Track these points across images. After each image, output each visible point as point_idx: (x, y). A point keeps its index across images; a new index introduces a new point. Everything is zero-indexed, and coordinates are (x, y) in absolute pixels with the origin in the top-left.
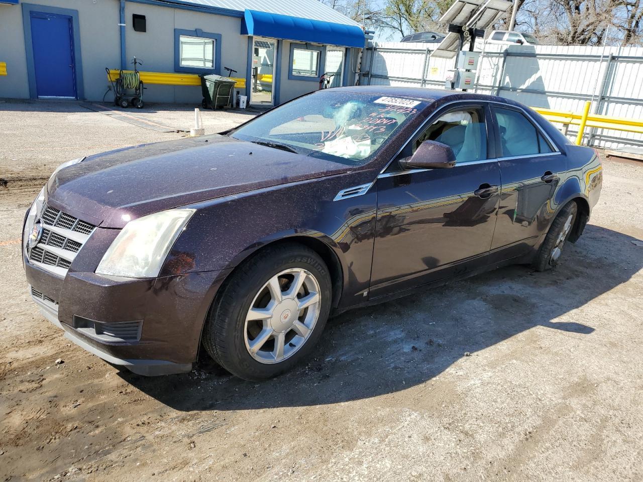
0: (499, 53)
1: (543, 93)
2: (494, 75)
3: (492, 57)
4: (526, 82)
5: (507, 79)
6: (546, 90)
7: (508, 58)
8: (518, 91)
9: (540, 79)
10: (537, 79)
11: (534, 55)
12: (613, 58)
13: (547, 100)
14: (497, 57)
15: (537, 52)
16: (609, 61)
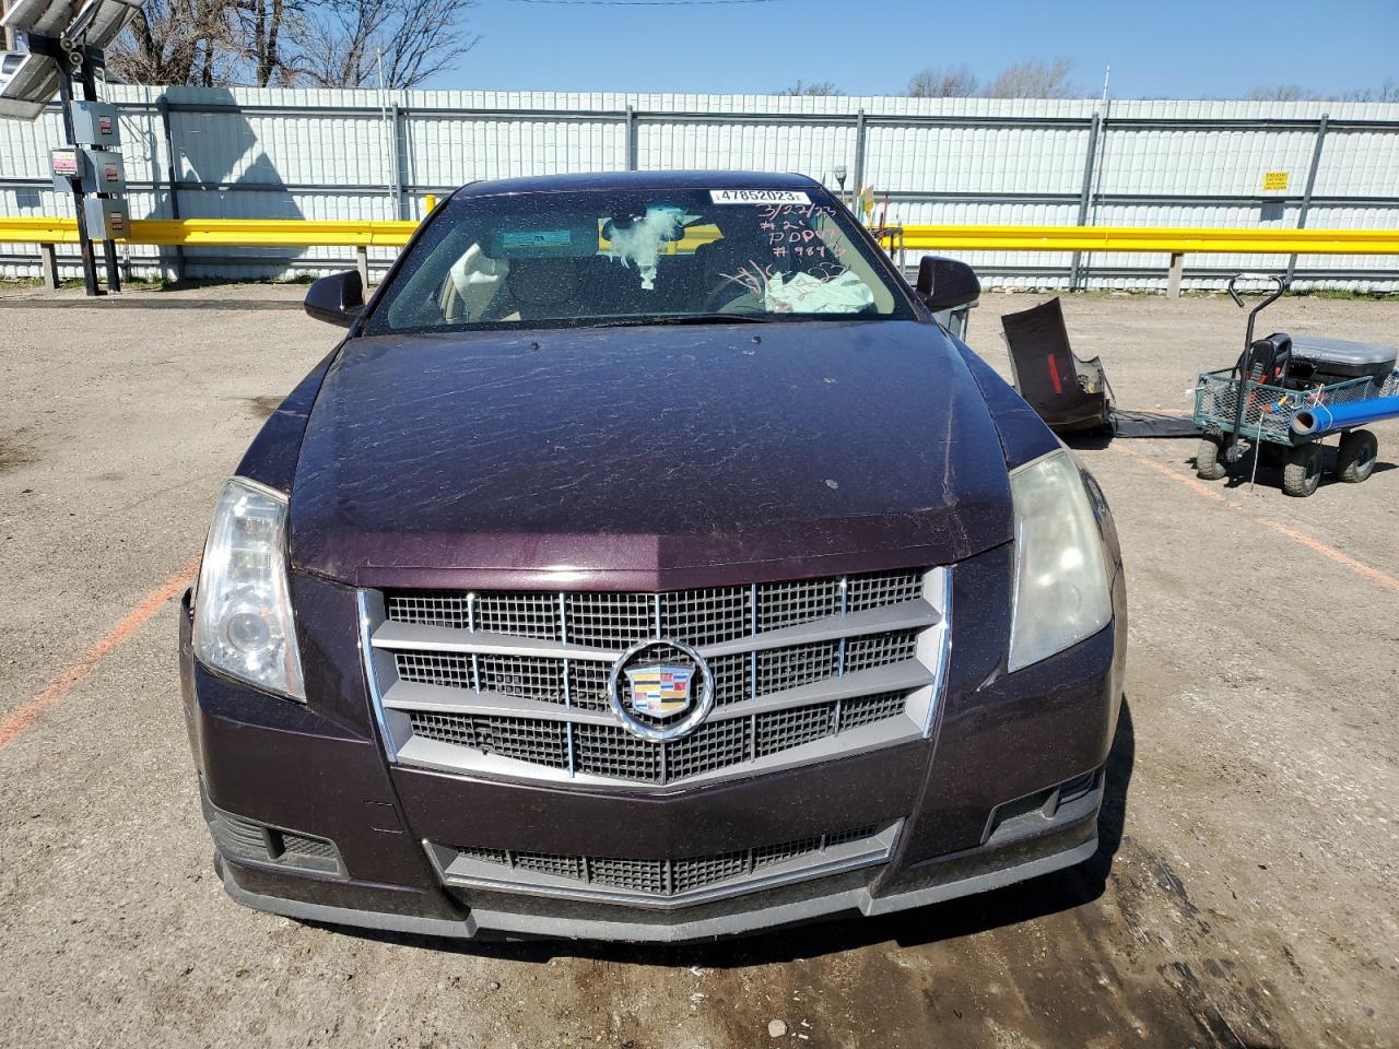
0: (147, 106)
1: (281, 188)
2: (148, 155)
3: (131, 114)
4: (234, 168)
5: (186, 166)
6: (285, 182)
7: (173, 116)
8: (221, 188)
9: (263, 159)
10: (257, 159)
11: (236, 109)
12: (400, 112)
13: (294, 204)
14: (142, 114)
15: (240, 102)
16: (395, 118)
